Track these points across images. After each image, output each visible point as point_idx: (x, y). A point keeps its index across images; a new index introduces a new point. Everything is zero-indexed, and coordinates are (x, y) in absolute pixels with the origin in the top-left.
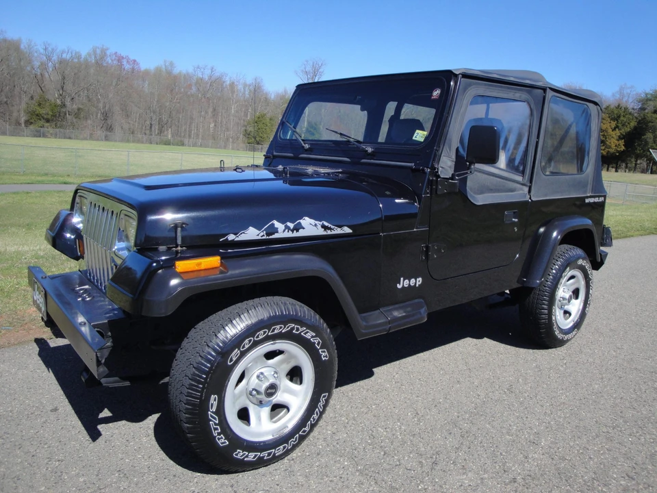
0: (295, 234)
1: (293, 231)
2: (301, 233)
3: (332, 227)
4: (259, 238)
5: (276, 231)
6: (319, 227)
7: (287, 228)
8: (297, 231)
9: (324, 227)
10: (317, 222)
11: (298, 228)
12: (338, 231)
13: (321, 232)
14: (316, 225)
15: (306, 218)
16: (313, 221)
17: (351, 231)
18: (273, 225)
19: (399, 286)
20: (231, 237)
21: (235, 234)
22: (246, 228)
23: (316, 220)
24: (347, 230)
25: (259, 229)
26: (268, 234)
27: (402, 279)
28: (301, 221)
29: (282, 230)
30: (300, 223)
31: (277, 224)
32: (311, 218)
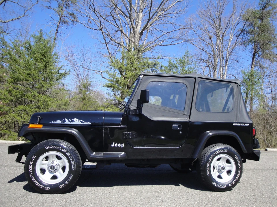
0: (71, 123)
1: (71, 122)
2: (73, 123)
3: (84, 122)
4: (60, 123)
5: (65, 121)
6: (80, 121)
7: (69, 121)
8: (72, 122)
9: (81, 121)
10: (79, 120)
11: (72, 121)
12: (86, 123)
13: (80, 123)
14: (78, 121)
15: (76, 119)
16: (78, 120)
17: (91, 124)
18: (65, 120)
19: (113, 146)
20: (53, 122)
21: (54, 121)
22: (57, 120)
23: (79, 119)
24: (89, 123)
25: (61, 121)
26: (63, 122)
27: (114, 143)
28: (74, 119)
29: (67, 122)
30: (73, 120)
31: (66, 120)
32: (77, 119)
